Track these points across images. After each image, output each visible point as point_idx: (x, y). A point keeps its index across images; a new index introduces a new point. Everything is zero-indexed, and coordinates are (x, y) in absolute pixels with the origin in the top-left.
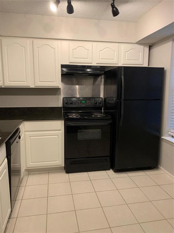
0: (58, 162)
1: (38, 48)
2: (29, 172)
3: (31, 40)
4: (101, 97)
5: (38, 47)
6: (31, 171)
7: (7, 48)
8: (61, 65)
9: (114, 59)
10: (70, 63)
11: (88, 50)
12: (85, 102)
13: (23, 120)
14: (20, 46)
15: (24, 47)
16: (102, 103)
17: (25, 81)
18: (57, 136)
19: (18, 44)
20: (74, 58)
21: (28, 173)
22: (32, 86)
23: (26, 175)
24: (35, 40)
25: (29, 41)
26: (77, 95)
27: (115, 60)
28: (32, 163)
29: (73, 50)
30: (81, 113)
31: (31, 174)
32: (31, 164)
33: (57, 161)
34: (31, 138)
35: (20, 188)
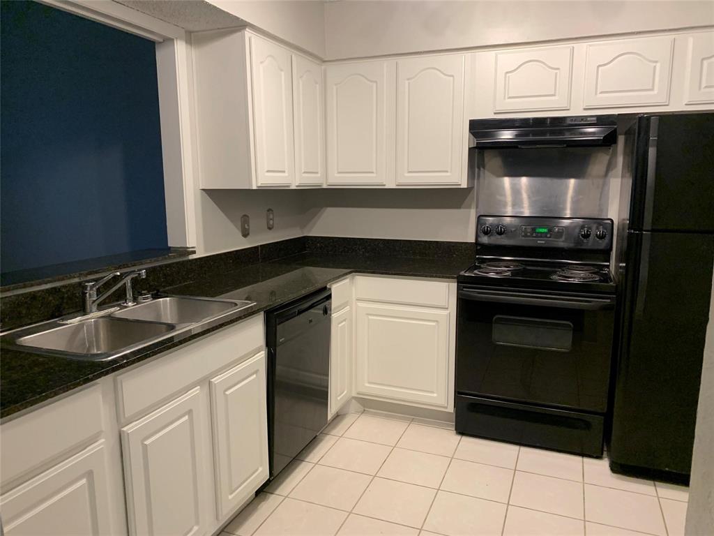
0: (435, 395)
1: (410, 81)
2: (364, 407)
3: (393, 60)
4: (609, 217)
5: (408, 79)
6: (369, 405)
7: (337, 89)
8: (470, 121)
9: (652, 90)
10: (495, 113)
11: (558, 69)
12: (546, 230)
13: (349, 270)
14: (366, 81)
15: (376, 82)
16: (608, 237)
17: (375, 171)
18: (434, 324)
19: (363, 76)
20: (510, 98)
21: (362, 409)
22: (390, 185)
23: (357, 412)
24: (401, 60)
25: (386, 65)
26: (523, 208)
27: (656, 92)
28: (369, 383)
29: (508, 75)
30: (526, 265)
31: (368, 412)
32: (367, 385)
33: (432, 392)
34: (370, 317)
35: (328, 437)
